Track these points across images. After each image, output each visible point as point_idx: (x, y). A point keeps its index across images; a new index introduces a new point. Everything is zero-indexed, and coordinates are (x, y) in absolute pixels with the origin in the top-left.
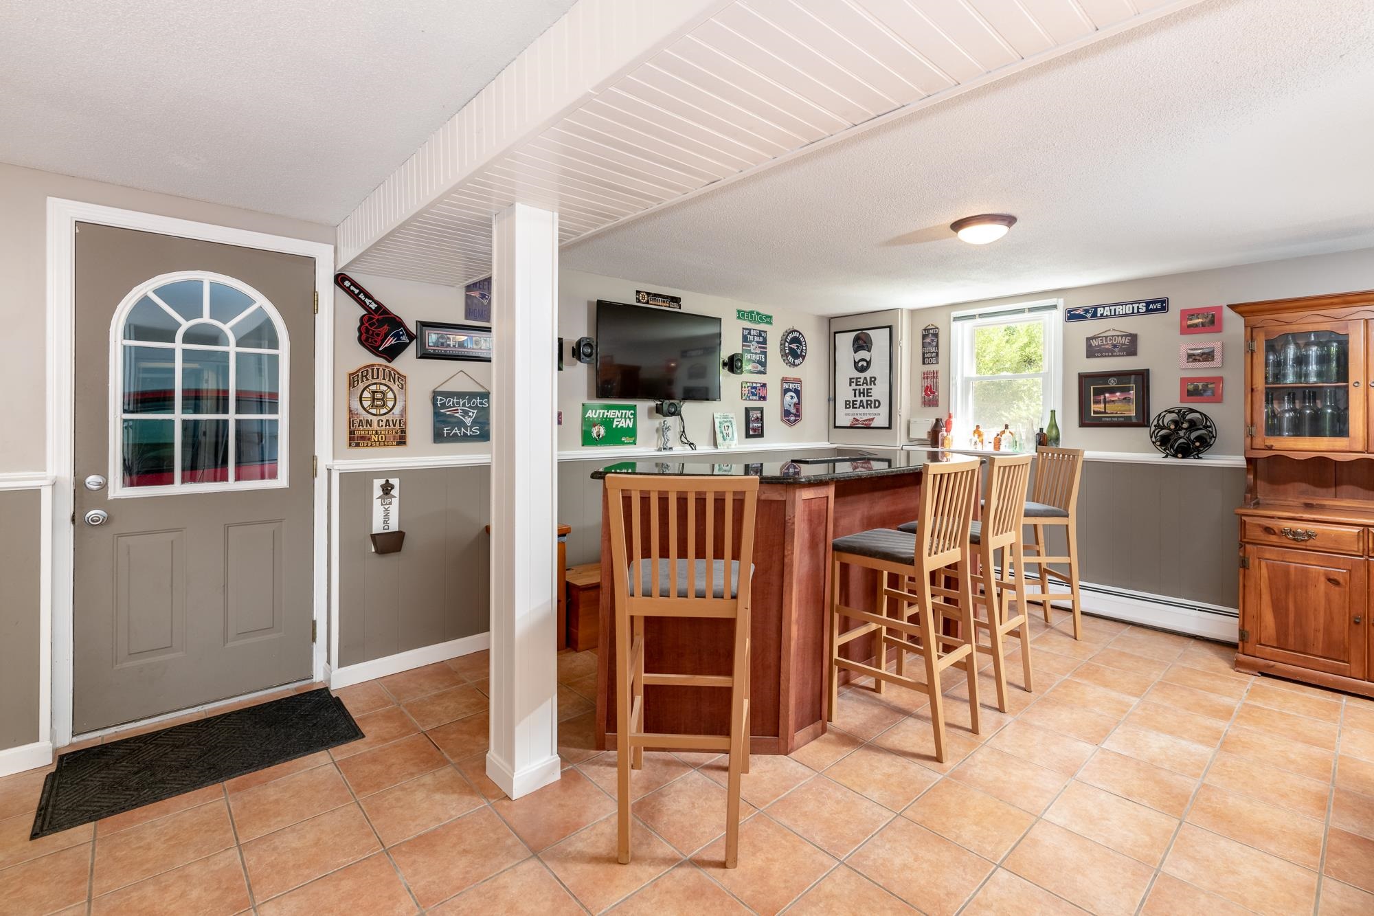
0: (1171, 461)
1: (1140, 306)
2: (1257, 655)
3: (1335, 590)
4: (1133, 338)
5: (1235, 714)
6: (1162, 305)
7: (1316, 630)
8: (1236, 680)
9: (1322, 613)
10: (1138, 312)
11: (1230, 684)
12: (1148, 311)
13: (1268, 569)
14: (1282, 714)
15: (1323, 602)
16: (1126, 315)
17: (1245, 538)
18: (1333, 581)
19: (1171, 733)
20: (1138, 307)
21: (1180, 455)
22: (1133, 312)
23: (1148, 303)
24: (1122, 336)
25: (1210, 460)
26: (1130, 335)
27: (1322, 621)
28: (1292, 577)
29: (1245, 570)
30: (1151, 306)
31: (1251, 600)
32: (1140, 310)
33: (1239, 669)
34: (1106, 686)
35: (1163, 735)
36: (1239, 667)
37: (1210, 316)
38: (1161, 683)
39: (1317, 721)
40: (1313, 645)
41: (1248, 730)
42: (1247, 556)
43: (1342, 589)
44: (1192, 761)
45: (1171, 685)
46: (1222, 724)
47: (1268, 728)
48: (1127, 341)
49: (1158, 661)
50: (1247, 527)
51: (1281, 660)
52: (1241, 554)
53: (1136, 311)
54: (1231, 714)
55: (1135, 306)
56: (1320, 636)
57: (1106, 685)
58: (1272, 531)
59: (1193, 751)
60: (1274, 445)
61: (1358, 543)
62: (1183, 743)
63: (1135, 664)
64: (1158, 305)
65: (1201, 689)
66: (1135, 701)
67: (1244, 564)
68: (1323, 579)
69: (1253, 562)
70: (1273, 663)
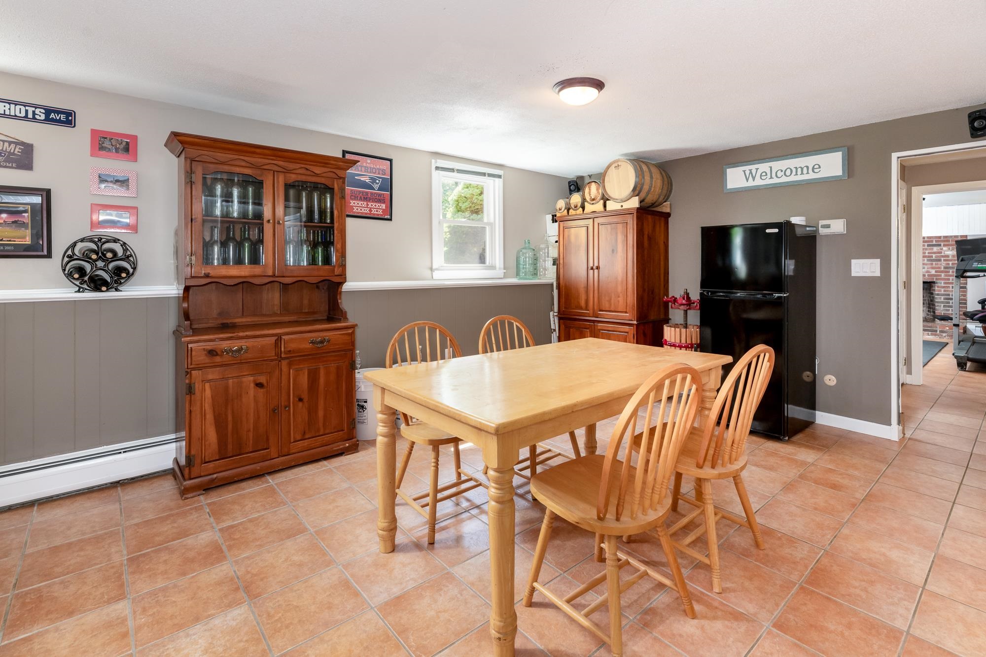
0: (90, 295)
1: (37, 111)
2: (202, 474)
3: (261, 391)
4: (28, 149)
5: (224, 548)
6: (67, 118)
7: (249, 431)
8: (191, 509)
9: (252, 415)
10: (34, 118)
11: (192, 517)
12: (48, 120)
13: (211, 389)
14: (251, 521)
15: (252, 405)
16: (15, 117)
17: (191, 364)
18: (259, 385)
19: (197, 619)
20: (34, 112)
21: (104, 288)
22: (26, 116)
23: (48, 111)
24: (10, 143)
25: (130, 291)
26: (23, 144)
27: (252, 421)
28: (231, 391)
29: (191, 396)
30: (52, 116)
31: (196, 422)
32: (37, 117)
33: (187, 496)
34: (71, 614)
35: (191, 631)
36: (186, 494)
37: (124, 144)
38: (131, 560)
39: (276, 511)
40: (246, 444)
41: (248, 558)
42: (193, 381)
43: (265, 390)
44: (245, 639)
45: (144, 555)
46: (224, 567)
47: (258, 543)
48: (17, 150)
49: (106, 534)
50: (194, 353)
51: (223, 469)
52: (187, 381)
53: (30, 115)
54: (221, 551)
55: (30, 110)
56: (251, 434)
57: (69, 612)
58: (215, 353)
59: (234, 623)
60: (211, 273)
61: (275, 349)
62: (217, 621)
63: (82, 553)
64: (63, 117)
65: (173, 540)
66: (123, 608)
67: (190, 390)
68: (252, 385)
69: (198, 387)
70: (215, 476)
